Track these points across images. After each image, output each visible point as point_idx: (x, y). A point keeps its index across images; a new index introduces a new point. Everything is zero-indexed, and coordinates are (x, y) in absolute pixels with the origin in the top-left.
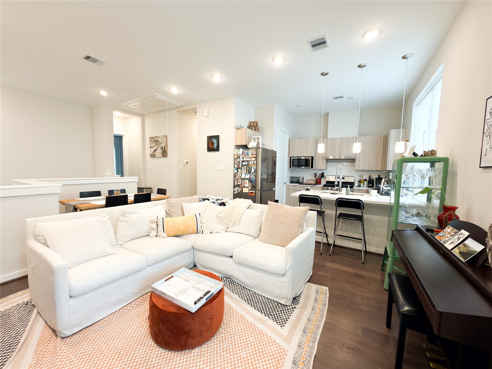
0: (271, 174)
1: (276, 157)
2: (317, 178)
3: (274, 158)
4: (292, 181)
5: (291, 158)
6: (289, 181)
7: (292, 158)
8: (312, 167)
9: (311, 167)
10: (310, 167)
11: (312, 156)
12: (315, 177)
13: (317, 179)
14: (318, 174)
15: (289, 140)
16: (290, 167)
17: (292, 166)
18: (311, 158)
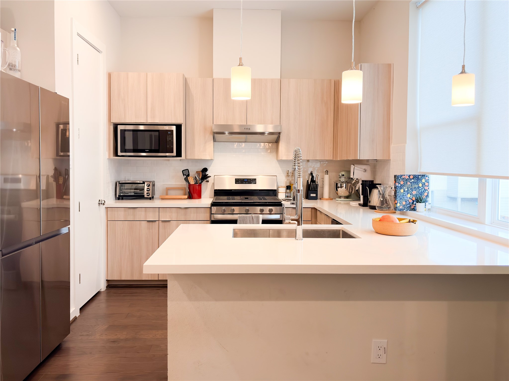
0: (55, 174)
1: (69, 124)
2: (192, 182)
3: (61, 127)
4: (120, 193)
5: (116, 126)
6: (114, 194)
7: (120, 128)
8: (179, 154)
9: (175, 155)
10: (175, 153)
11: (178, 122)
12: (186, 180)
13: (190, 185)
14: (192, 173)
15: (110, 76)
16: (116, 154)
17: (121, 152)
18: (174, 128)
